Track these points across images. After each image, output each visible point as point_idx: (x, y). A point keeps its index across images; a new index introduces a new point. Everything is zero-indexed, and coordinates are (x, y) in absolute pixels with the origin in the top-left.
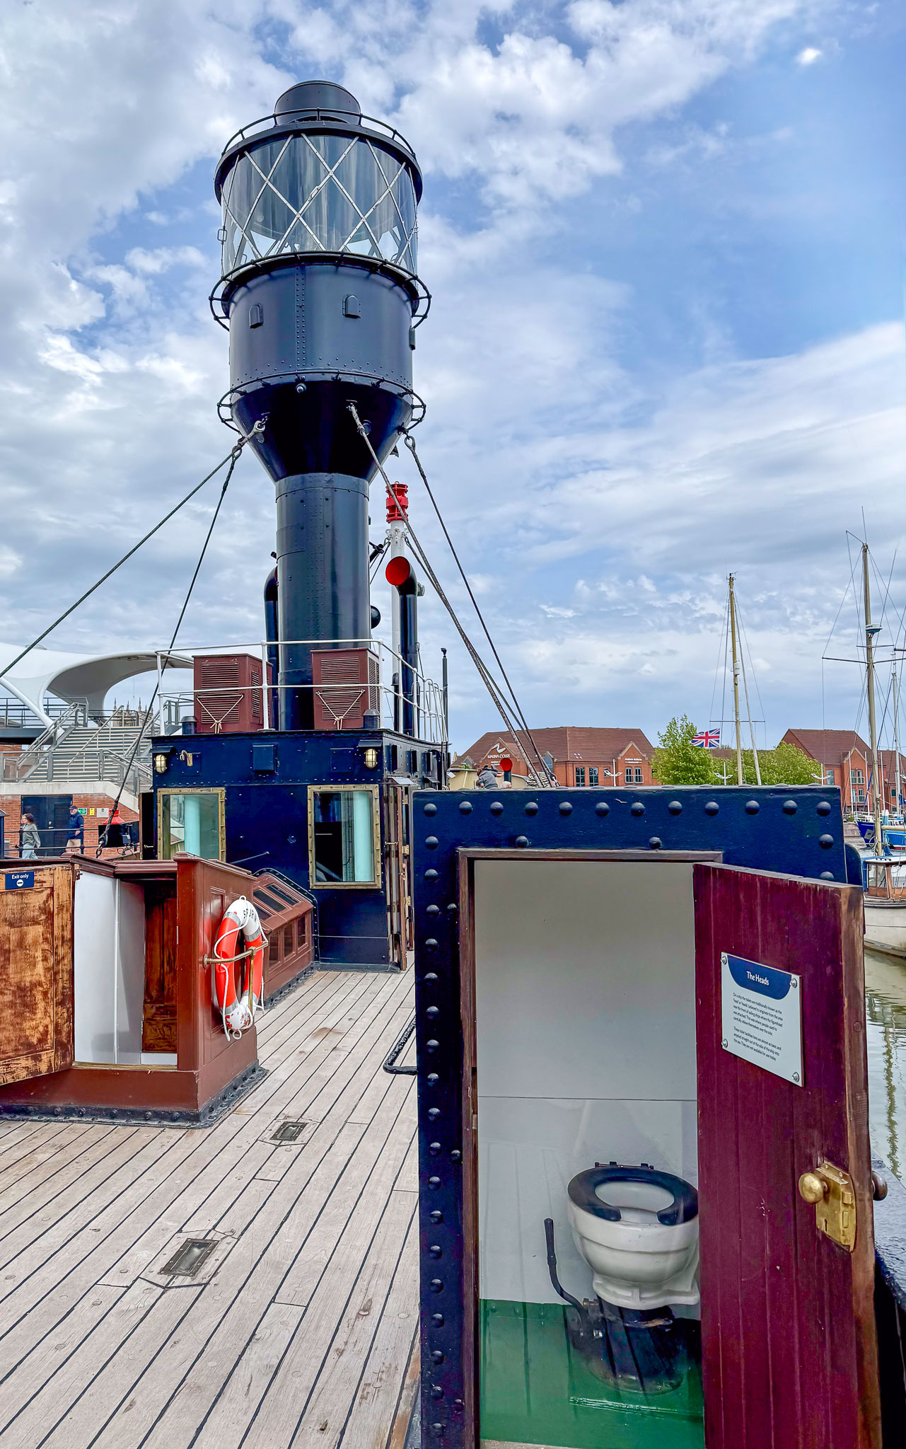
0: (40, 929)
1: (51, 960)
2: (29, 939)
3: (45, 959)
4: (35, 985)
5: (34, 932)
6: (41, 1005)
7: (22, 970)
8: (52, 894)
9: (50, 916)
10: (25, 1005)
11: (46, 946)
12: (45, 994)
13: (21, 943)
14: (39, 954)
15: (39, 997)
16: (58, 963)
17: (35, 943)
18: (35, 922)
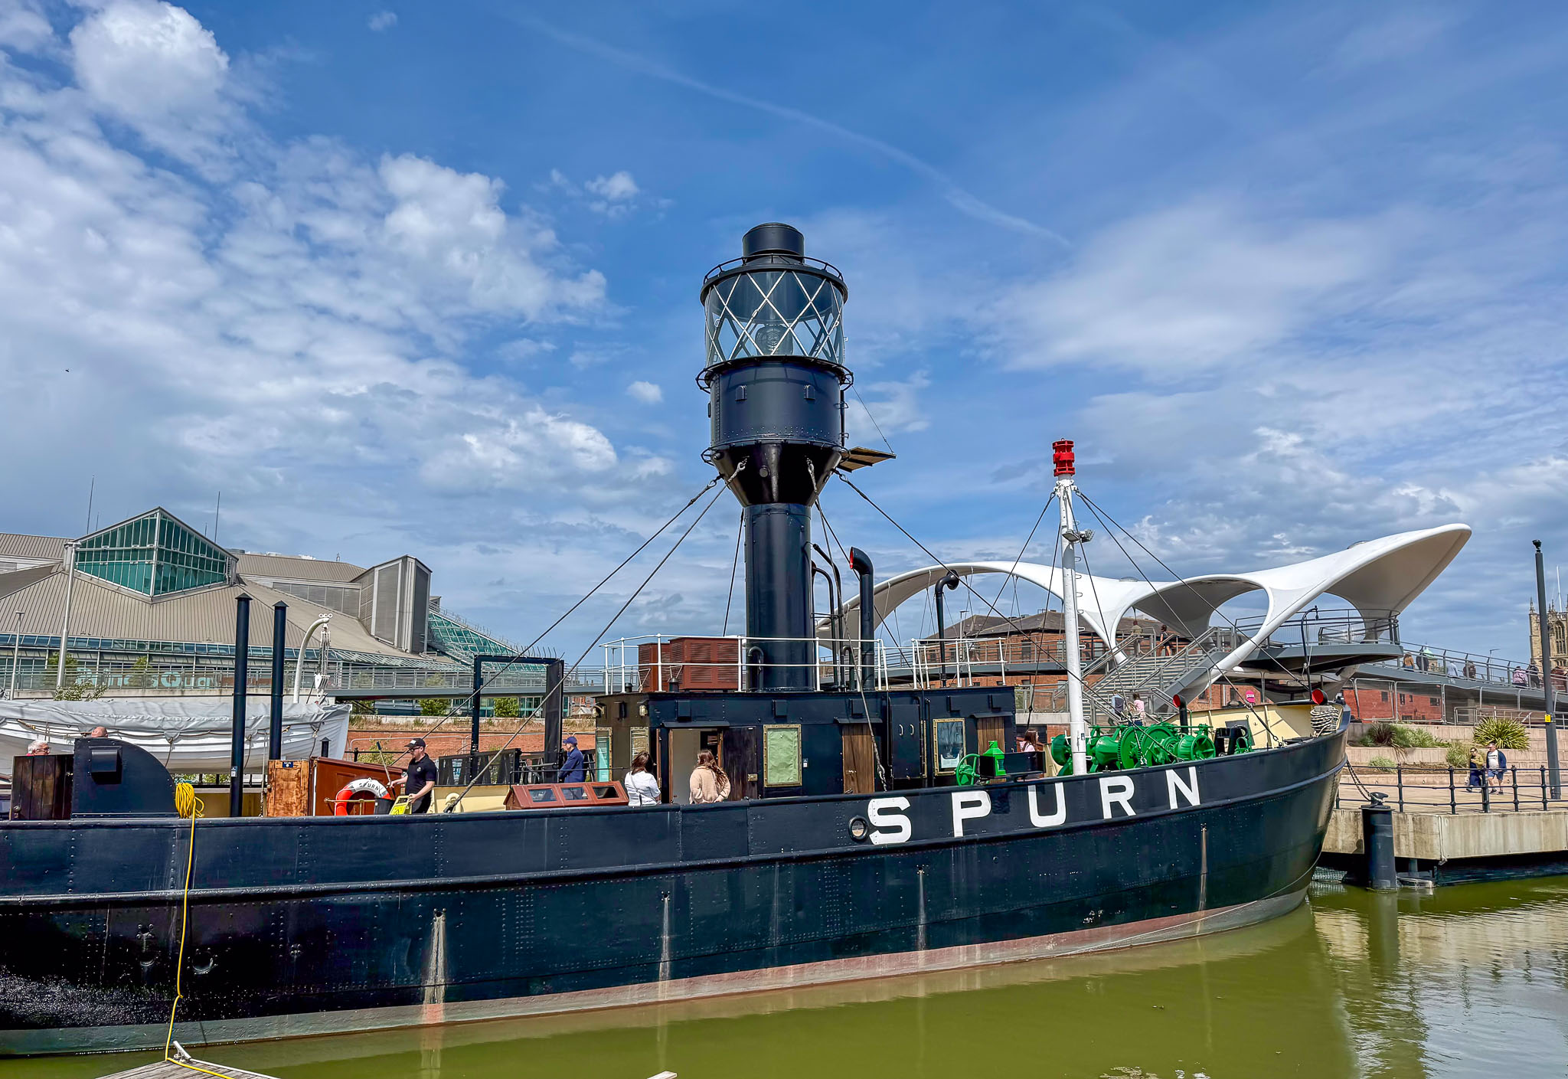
0: (295, 783)
1: (299, 795)
2: (291, 786)
3: (297, 794)
4: (292, 804)
5: (293, 784)
6: (295, 811)
7: (288, 797)
8: (300, 771)
9: (299, 778)
10: (288, 810)
11: (297, 790)
12: (297, 807)
13: (288, 787)
14: (294, 792)
15: (294, 808)
16: (302, 796)
17: (293, 787)
18: (293, 780)
